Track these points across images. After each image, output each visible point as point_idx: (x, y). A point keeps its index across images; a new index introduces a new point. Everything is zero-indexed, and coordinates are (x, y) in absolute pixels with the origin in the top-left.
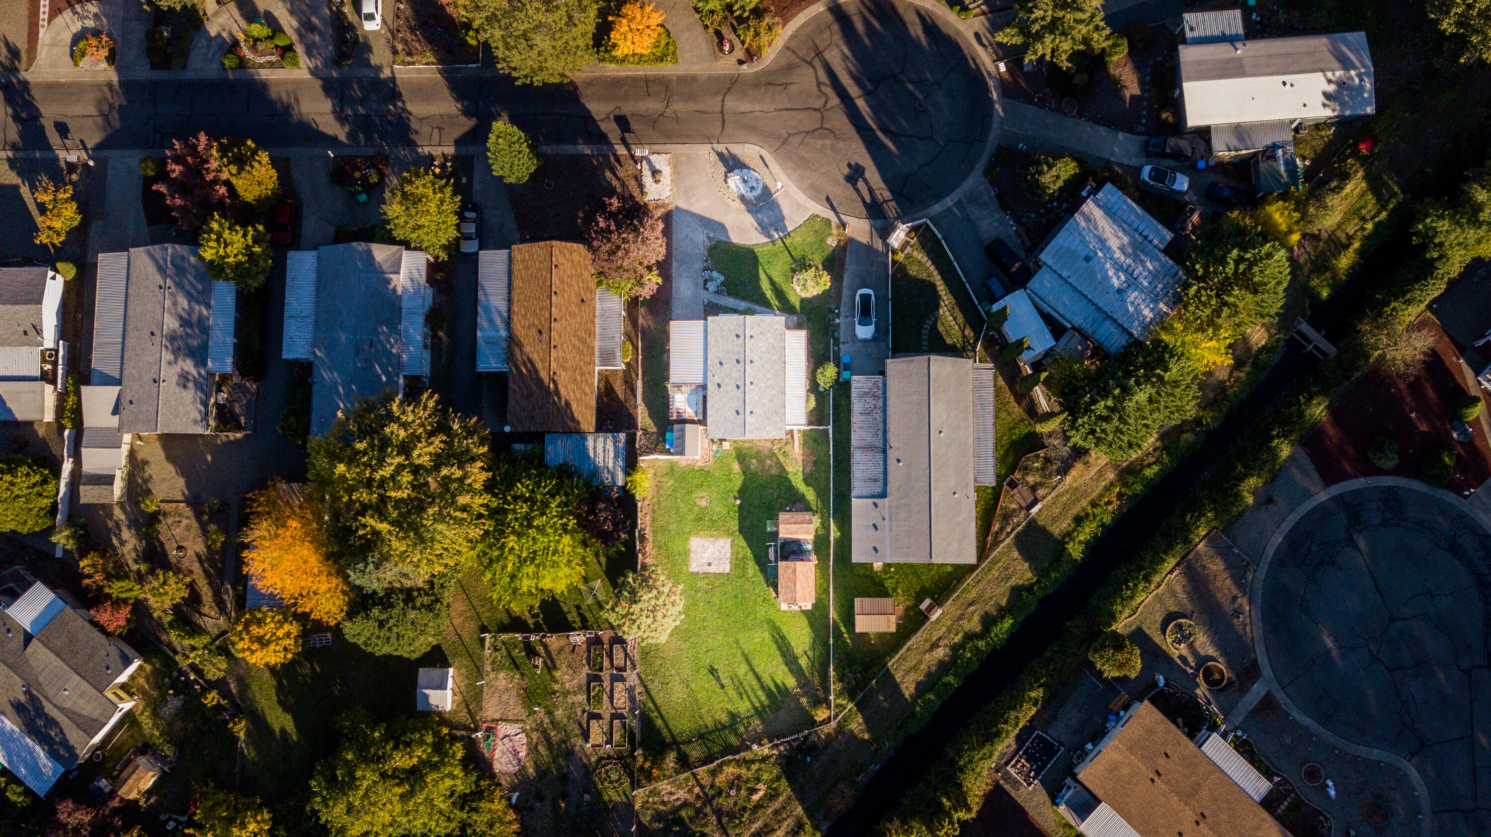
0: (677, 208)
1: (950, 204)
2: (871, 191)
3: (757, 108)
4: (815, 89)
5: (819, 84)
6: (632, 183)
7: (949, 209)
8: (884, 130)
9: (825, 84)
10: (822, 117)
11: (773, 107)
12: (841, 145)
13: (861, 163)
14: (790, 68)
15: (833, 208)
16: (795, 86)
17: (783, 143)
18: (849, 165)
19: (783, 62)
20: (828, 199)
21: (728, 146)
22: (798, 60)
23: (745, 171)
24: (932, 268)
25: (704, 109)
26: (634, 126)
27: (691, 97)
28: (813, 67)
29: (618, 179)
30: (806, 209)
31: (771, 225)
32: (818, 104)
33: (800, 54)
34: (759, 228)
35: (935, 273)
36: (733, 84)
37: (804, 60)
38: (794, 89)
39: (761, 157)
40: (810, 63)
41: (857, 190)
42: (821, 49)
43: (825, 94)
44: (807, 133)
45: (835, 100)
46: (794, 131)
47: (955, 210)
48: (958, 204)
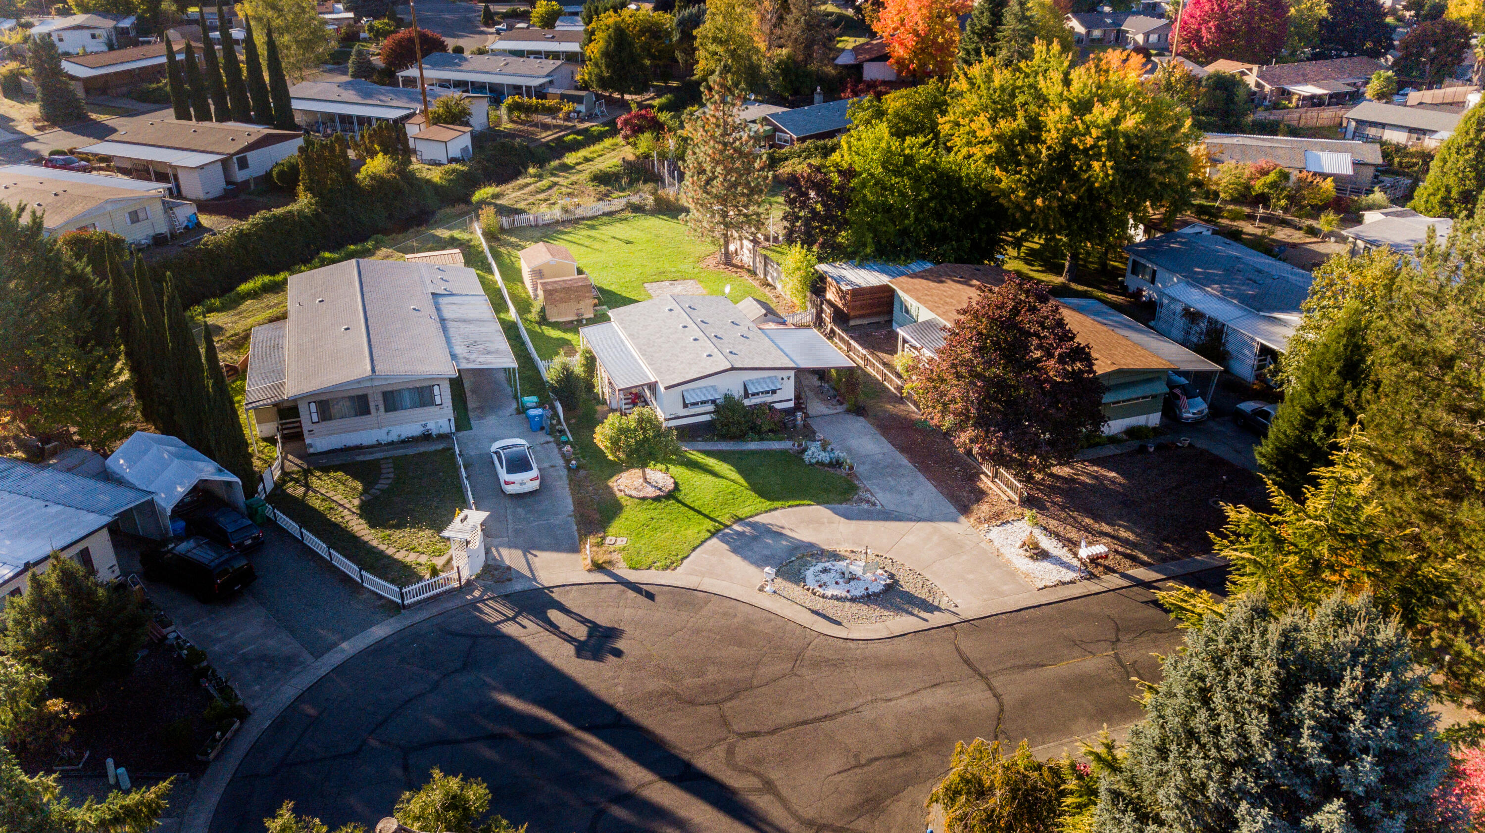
0: (956, 521)
1: (343, 646)
2: (553, 628)
3: (906, 704)
4: (774, 775)
5: (769, 787)
6: (1073, 535)
8: (550, 734)
9: (754, 790)
10: (726, 724)
11: (869, 713)
12: (655, 685)
13: (592, 664)
15: (635, 587)
16: (833, 767)
17: (800, 655)
18: (619, 654)
20: (650, 596)
21: (923, 626)
23: (859, 592)
24: (384, 549)
25: (1030, 673)
30: (695, 572)
31: (757, 539)
32: (750, 745)
34: (775, 529)
35: (374, 543)
36: (998, 733)
38: (833, 762)
39: (839, 623)
41: (584, 621)
43: (744, 771)
45: (709, 761)
46: (782, 682)
47: (331, 638)
48: (324, 650)
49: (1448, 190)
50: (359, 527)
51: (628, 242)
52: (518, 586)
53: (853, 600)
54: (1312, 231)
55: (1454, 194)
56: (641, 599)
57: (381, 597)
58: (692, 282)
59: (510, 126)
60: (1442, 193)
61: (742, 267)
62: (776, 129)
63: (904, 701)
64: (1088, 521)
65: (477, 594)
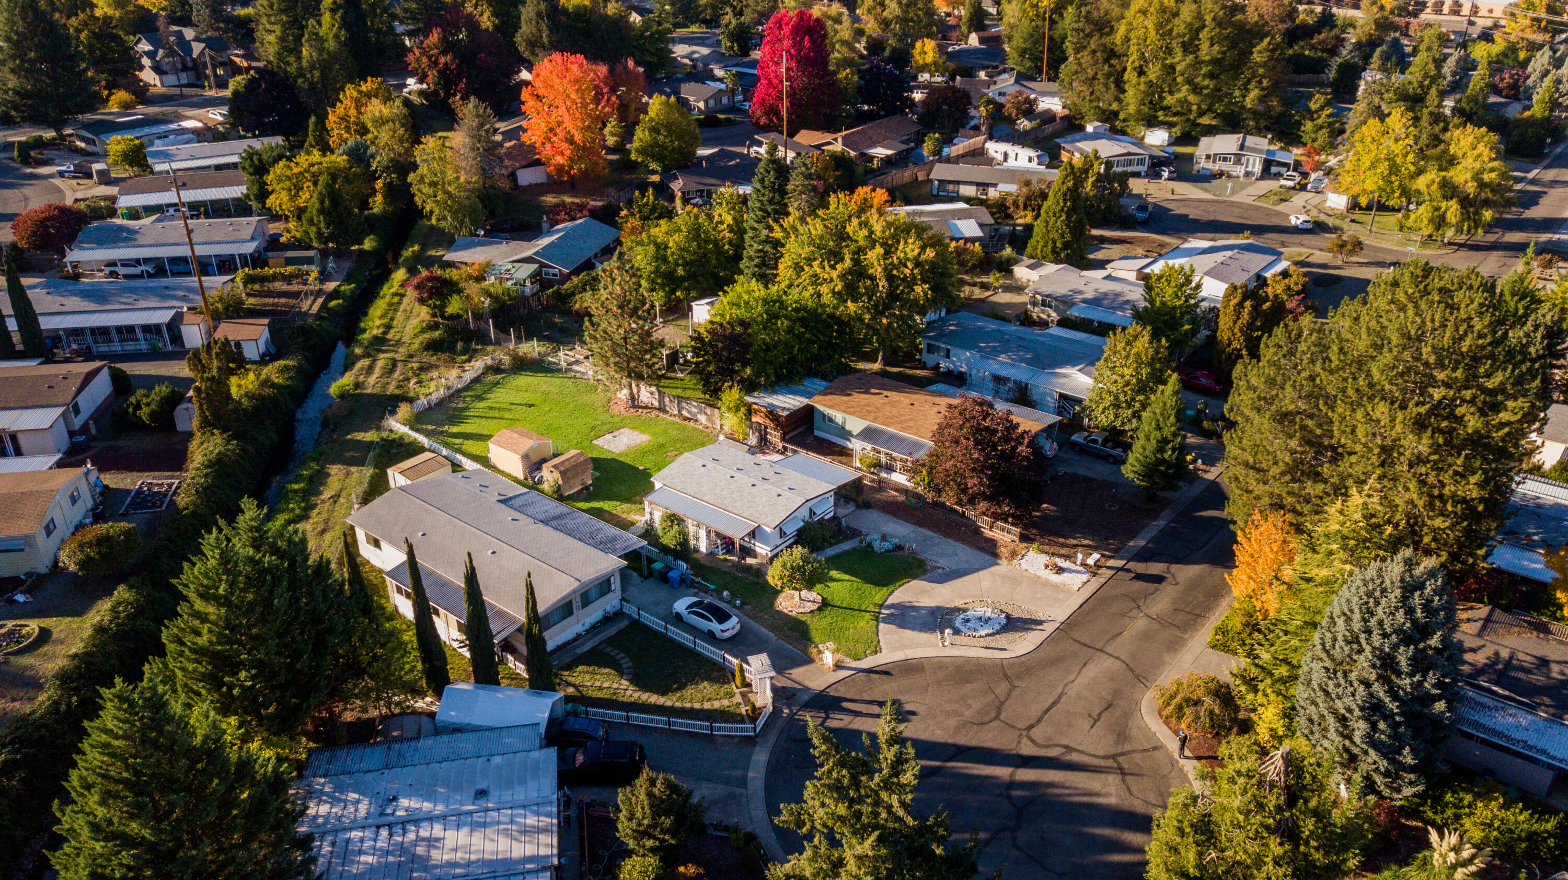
0: (997, 564)
1: (751, 774)
2: (857, 713)
3: (1083, 680)
4: (1065, 742)
5: (1069, 749)
6: (1064, 551)
7: (746, 769)
9: (1064, 754)
10: (1013, 727)
11: (1071, 692)
12: (953, 722)
13: (910, 725)
14: (1122, 735)
15: (869, 671)
16: (1086, 726)
17: (1005, 675)
18: (913, 713)
19: (1134, 732)
20: (887, 673)
21: (1046, 634)
22: (1127, 747)
23: (998, 627)
24: (688, 705)
25: (1119, 639)
26: (1139, 585)
27: (1145, 636)
28: (1106, 757)
29: (1076, 546)
30: (894, 649)
31: (903, 615)
32: (1036, 733)
33: (1137, 757)
34: (908, 604)
35: (678, 704)
36: (1137, 677)
37: (1122, 754)
38: (1083, 724)
39: (1005, 650)
40: (1114, 757)
42: (1128, 778)
43: (1048, 747)
44: (1003, 703)
45: (1027, 749)
46: (1014, 693)
47: (738, 773)
48: (743, 782)
49: (1054, 242)
50: (654, 699)
51: (531, 406)
52: (806, 697)
53: (998, 633)
54: (985, 286)
55: (1059, 244)
56: (884, 677)
57: (733, 737)
58: (626, 430)
59: (252, 300)
60: (1050, 245)
61: (646, 407)
62: (543, 265)
63: (1079, 679)
64: (1061, 540)
65: (786, 711)
